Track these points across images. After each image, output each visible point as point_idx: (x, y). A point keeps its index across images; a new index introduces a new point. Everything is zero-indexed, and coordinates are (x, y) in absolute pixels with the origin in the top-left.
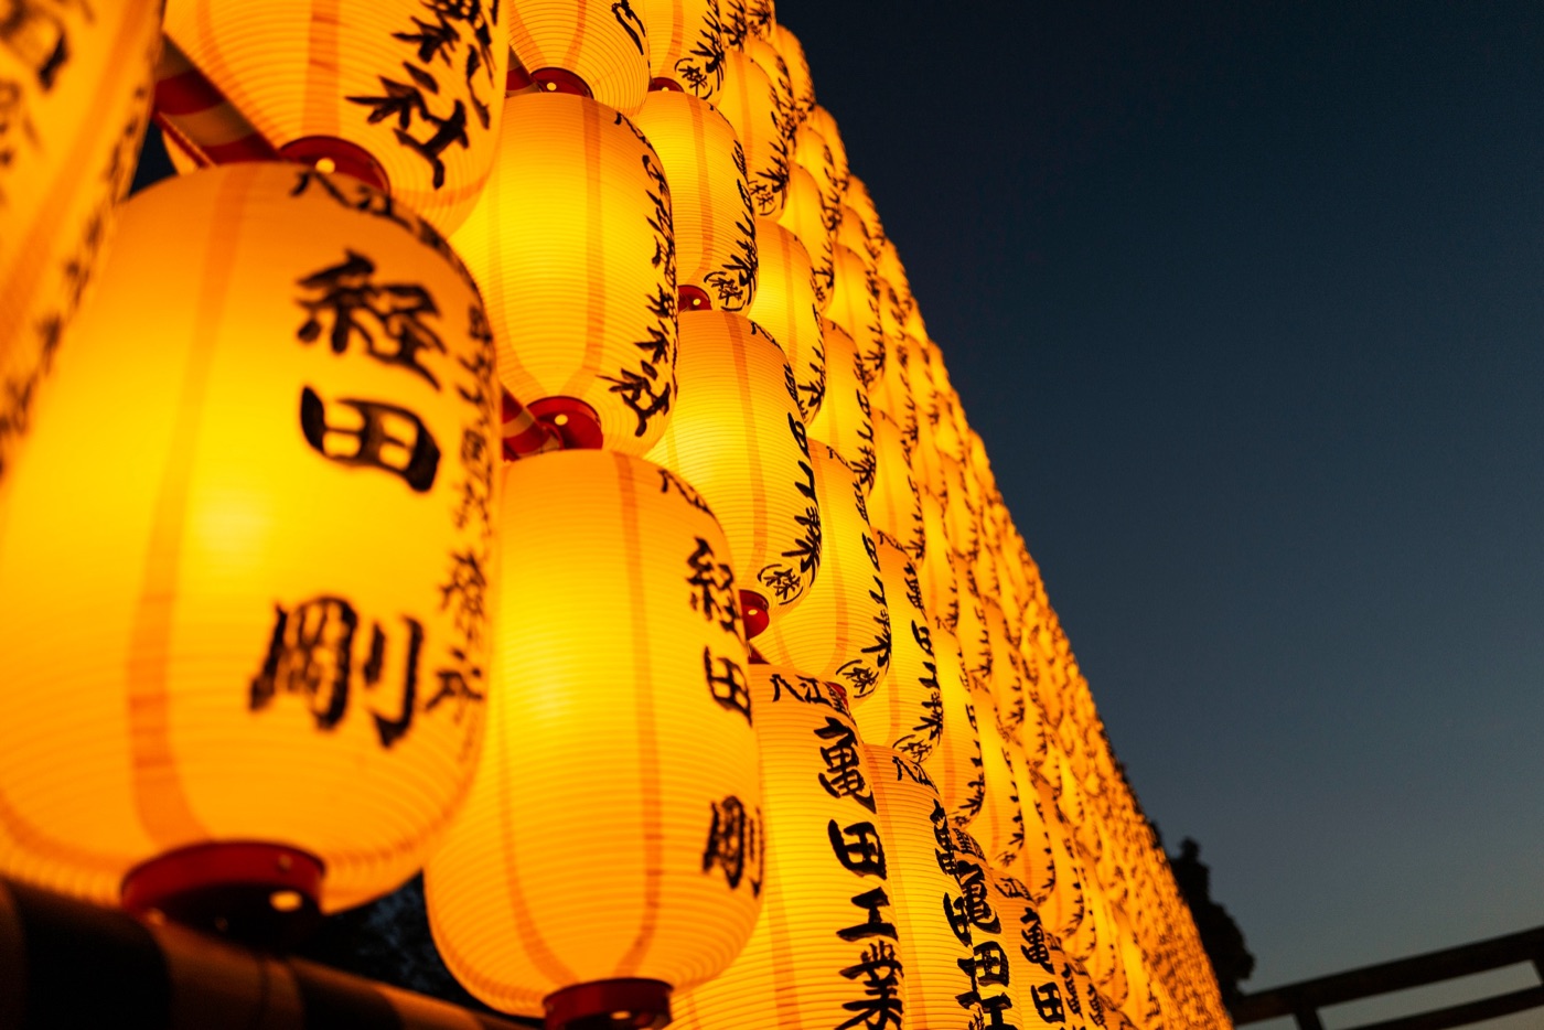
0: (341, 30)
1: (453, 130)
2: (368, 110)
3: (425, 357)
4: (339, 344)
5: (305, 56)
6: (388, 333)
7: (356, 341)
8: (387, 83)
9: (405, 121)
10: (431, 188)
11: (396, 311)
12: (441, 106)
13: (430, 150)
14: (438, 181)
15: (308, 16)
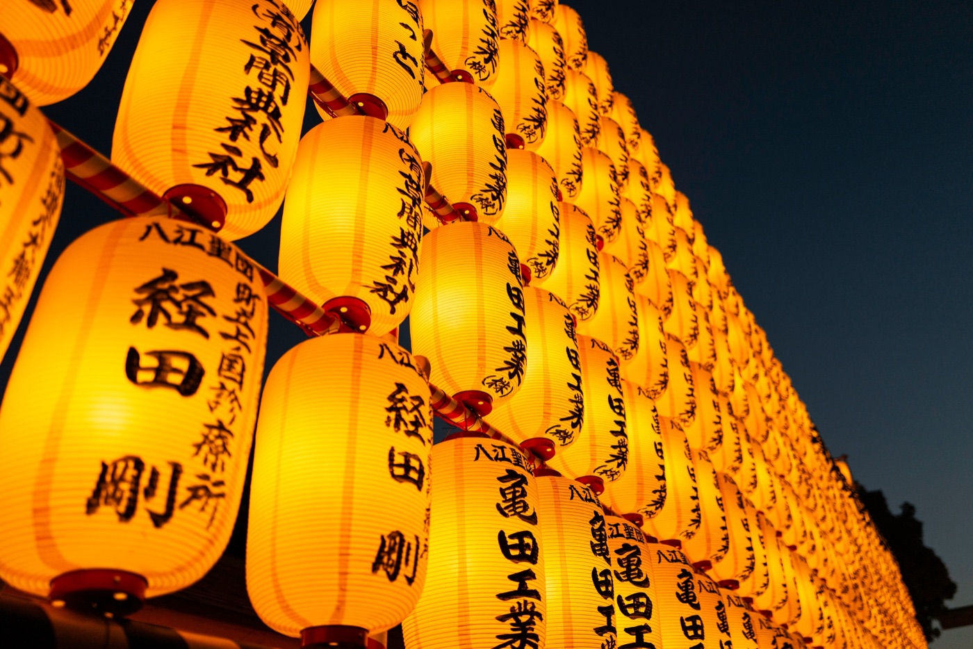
0: (188, 132)
1: (254, 172)
2: (205, 170)
3: (200, 321)
4: (151, 322)
5: (170, 147)
6: (181, 313)
7: (161, 319)
8: (213, 155)
9: (225, 173)
10: (247, 203)
11: (187, 298)
12: (245, 162)
13: (242, 185)
14: (250, 198)
15: (171, 126)
